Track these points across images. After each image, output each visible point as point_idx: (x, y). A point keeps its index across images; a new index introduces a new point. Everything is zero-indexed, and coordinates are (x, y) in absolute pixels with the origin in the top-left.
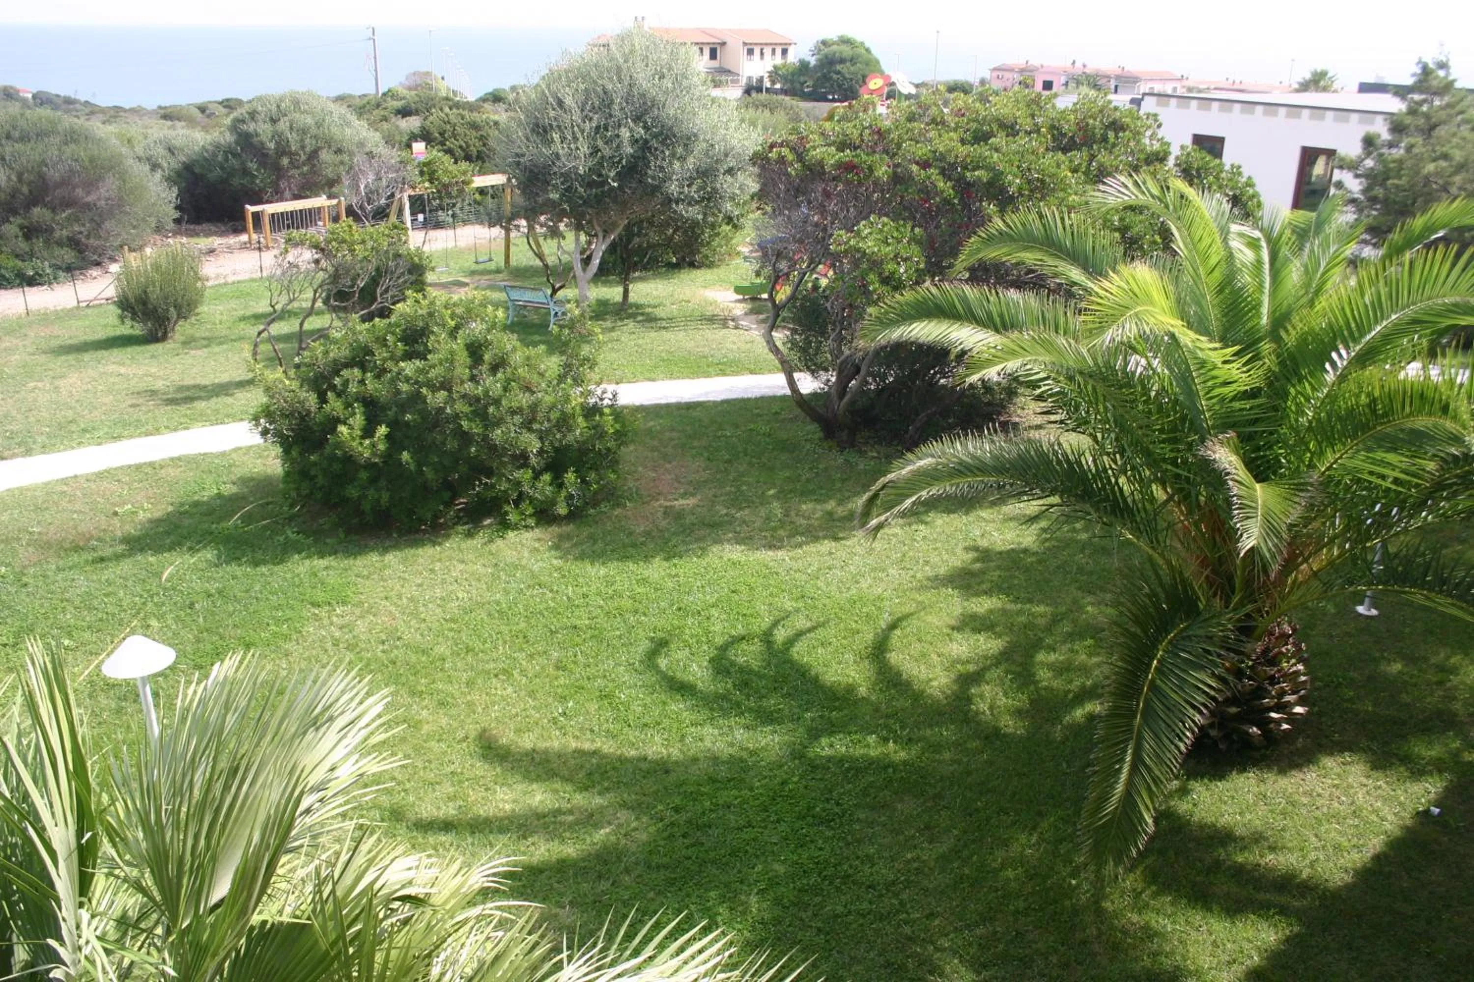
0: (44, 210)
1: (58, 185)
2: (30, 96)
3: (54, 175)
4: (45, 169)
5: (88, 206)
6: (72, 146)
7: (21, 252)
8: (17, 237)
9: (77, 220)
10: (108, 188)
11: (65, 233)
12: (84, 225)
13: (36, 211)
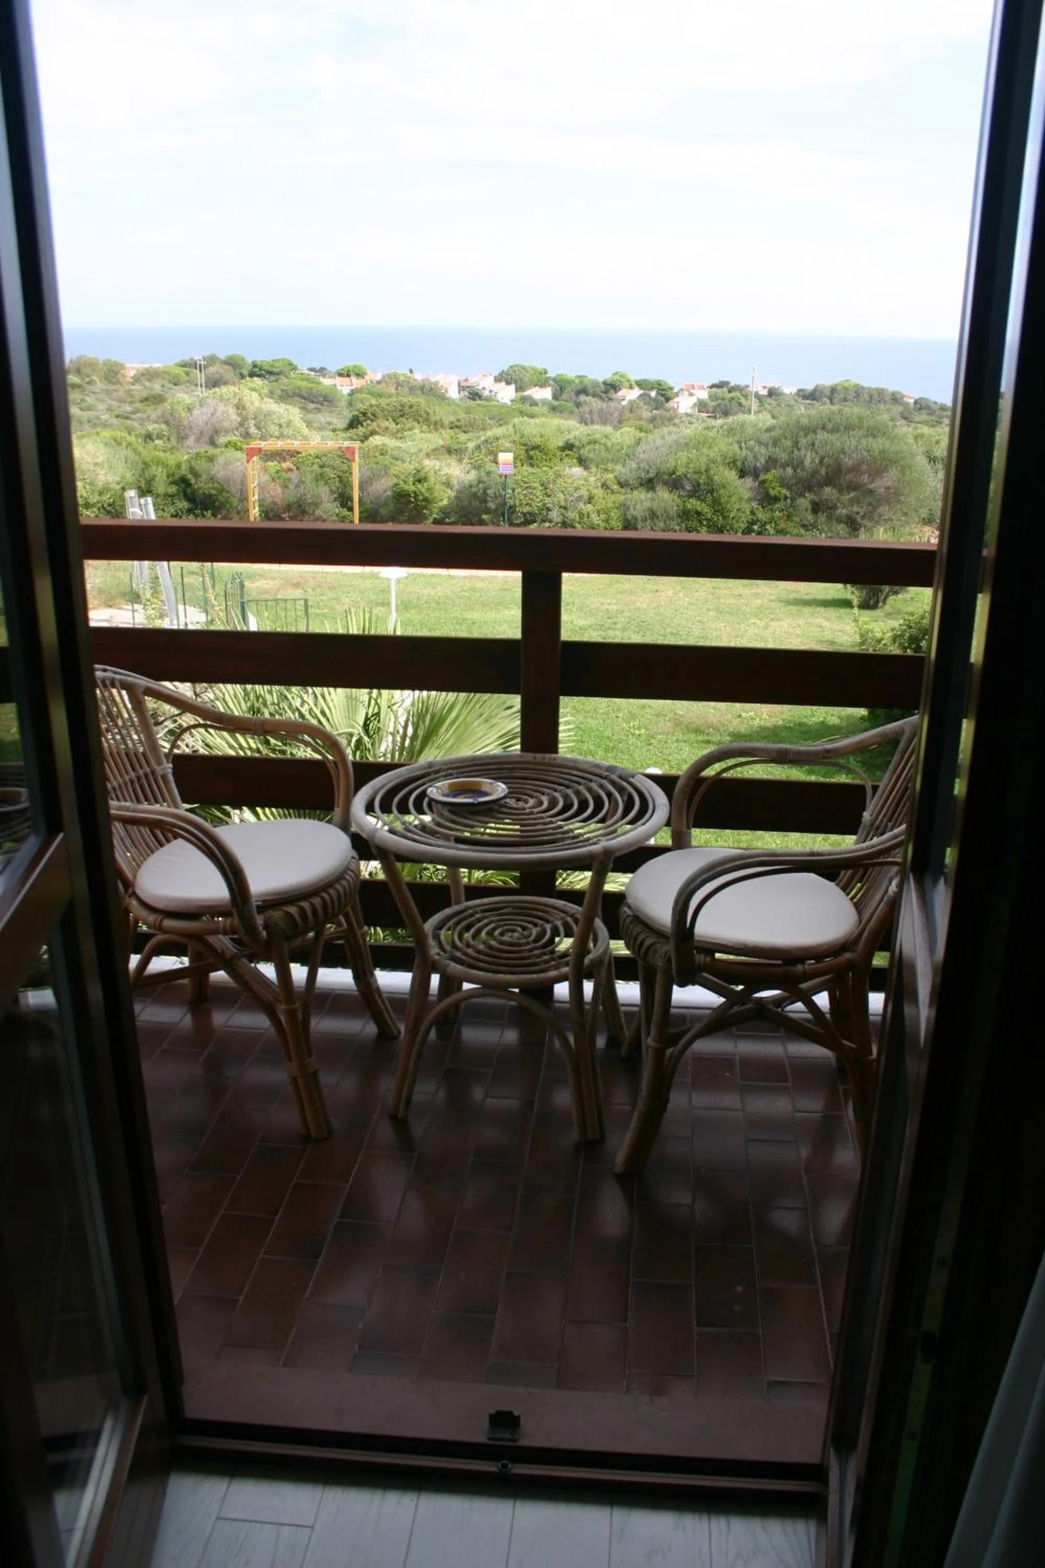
0: (834, 491)
1: (849, 471)
2: (912, 401)
3: (847, 462)
4: (843, 456)
5: (871, 492)
6: (871, 439)
7: (807, 523)
8: (806, 510)
9: (858, 502)
10: (891, 477)
11: (845, 511)
12: (862, 507)
13: (828, 490)
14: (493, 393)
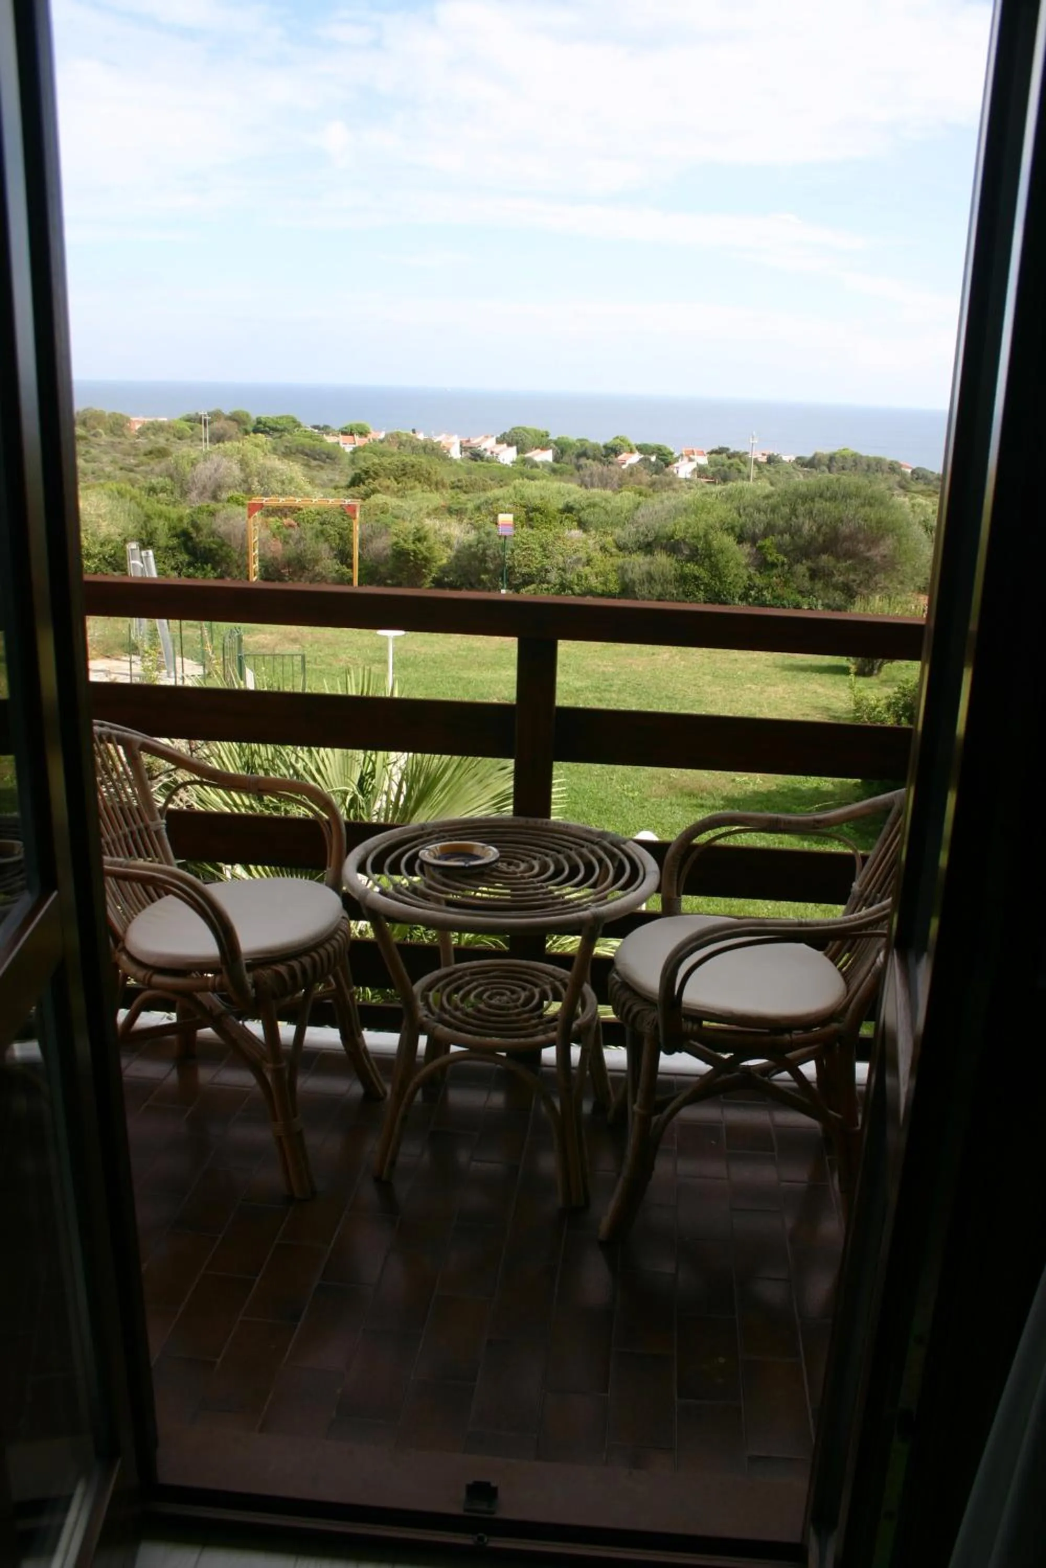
0: (831, 558)
1: (846, 538)
2: (909, 471)
3: (845, 530)
4: (840, 525)
5: (868, 559)
6: (867, 508)
7: (803, 589)
8: (804, 576)
9: (855, 570)
10: (886, 546)
11: (841, 579)
12: (858, 575)
13: (824, 557)
14: (494, 455)
